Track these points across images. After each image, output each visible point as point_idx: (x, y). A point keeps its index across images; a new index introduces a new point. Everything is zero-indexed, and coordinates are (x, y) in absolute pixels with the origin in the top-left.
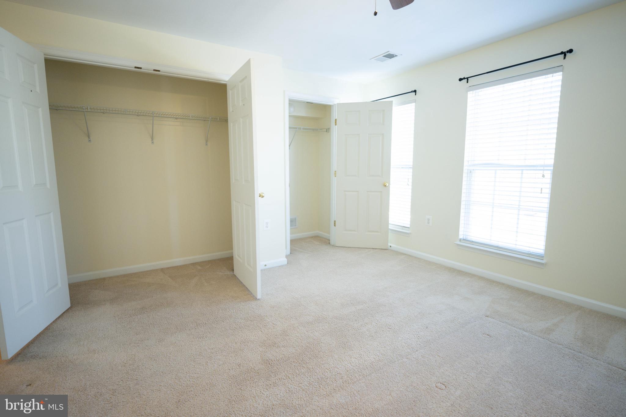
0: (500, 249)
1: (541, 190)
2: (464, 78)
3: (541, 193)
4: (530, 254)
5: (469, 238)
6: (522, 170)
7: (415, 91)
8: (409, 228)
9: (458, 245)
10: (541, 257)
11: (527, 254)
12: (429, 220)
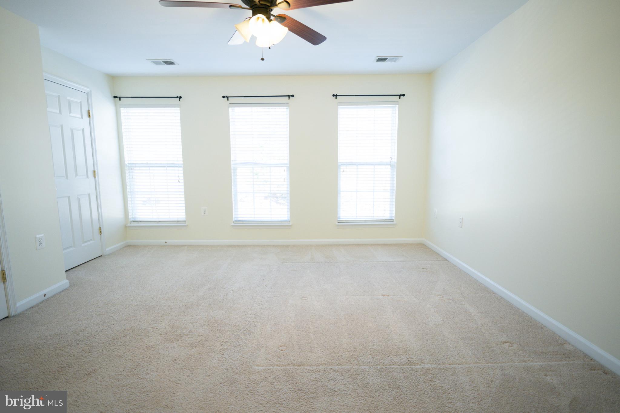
0: (264, 223)
1: (284, 179)
2: (227, 97)
3: (284, 181)
4: (282, 221)
5: (239, 219)
6: (270, 167)
7: (180, 97)
8: (185, 221)
9: (233, 226)
10: (288, 221)
11: (280, 222)
12: (205, 210)
